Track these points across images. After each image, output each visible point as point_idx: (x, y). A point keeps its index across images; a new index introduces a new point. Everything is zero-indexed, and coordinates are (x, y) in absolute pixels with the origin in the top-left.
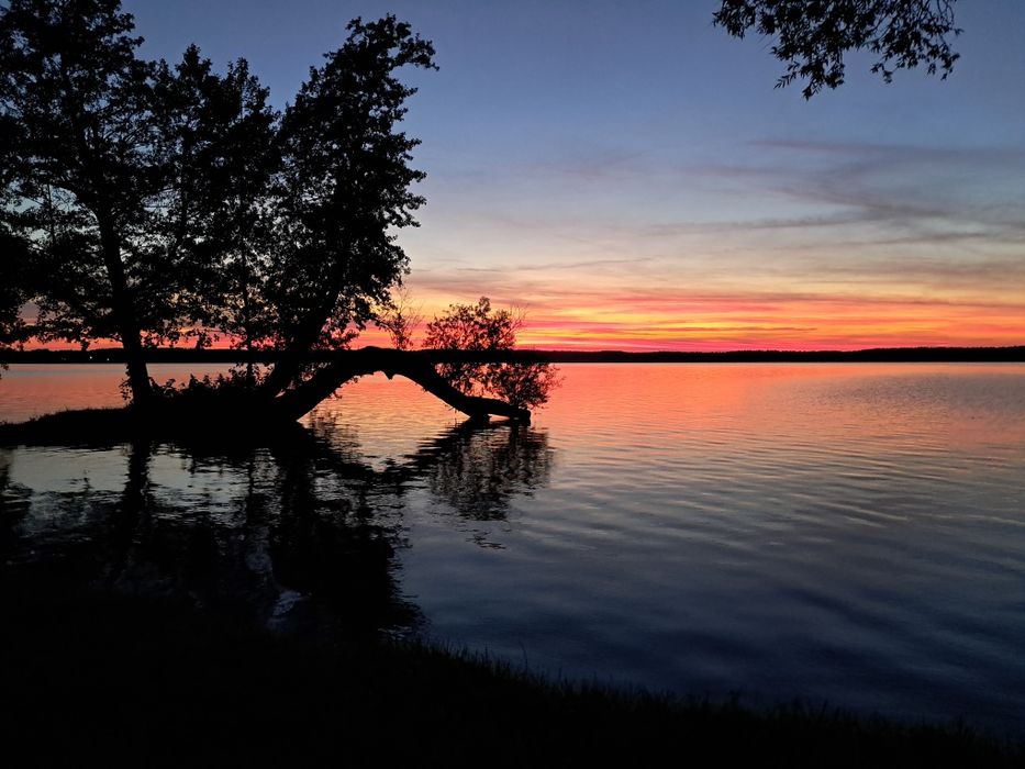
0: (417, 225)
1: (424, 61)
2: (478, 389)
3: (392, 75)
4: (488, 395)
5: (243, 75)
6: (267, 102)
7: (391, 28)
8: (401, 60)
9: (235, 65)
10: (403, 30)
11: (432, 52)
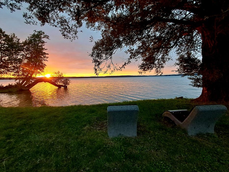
0: (47, 61)
1: (48, 38)
2: (59, 84)
3: (42, 39)
4: (60, 84)
5: (14, 36)
6: (20, 41)
7: (41, 32)
8: (44, 37)
9: (12, 34)
10: (43, 33)
11: (49, 37)
